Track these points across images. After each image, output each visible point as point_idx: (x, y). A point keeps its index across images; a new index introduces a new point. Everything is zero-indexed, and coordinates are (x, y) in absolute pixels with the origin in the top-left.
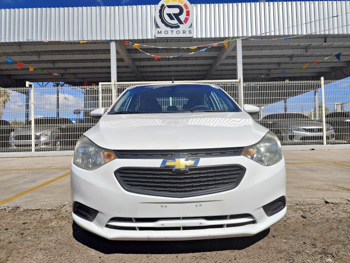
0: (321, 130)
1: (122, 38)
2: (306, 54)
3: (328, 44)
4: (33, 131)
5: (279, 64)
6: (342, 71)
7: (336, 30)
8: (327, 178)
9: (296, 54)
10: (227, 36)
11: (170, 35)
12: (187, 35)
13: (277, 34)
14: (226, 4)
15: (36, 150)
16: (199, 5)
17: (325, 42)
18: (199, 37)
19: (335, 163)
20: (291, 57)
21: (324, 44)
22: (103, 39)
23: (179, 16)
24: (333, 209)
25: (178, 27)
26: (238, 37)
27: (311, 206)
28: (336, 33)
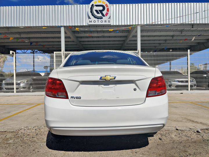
0: (187, 82)
1: (68, 25)
2: (181, 35)
3: (194, 29)
4: (15, 80)
5: (166, 40)
6: (204, 45)
8: (183, 113)
10: (131, 24)
11: (97, 23)
12: (107, 23)
13: (162, 23)
14: (131, 5)
15: (17, 92)
16: (115, 5)
17: (193, 28)
18: (115, 24)
19: (192, 103)
21: (192, 29)
22: (57, 25)
23: (102, 12)
24: (179, 134)
25: (102, 18)
26: (138, 25)
27: (167, 132)
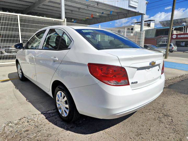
5: (72, 11)
7: (108, 2)
9: (82, 8)
20: (79, 8)
28: (106, 3)
